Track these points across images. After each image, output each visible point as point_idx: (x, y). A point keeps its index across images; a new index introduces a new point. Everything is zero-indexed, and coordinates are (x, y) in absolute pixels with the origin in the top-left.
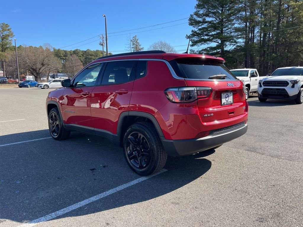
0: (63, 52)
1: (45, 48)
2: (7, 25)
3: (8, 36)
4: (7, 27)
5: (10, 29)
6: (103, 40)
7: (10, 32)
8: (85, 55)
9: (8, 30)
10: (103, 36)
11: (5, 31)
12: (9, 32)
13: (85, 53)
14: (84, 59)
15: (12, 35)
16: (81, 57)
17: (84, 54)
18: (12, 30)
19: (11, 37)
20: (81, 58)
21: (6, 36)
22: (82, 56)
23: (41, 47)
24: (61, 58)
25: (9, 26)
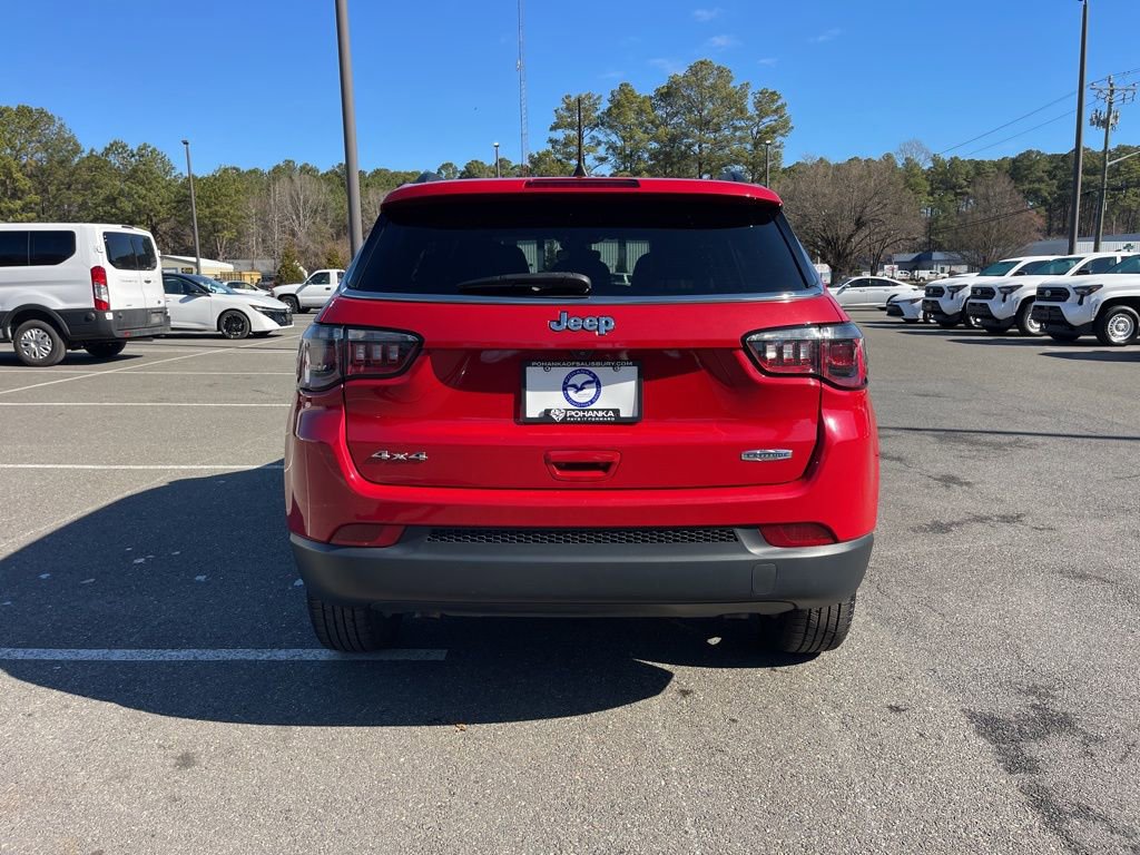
0: (970, 167)
1: (903, 161)
2: (774, 93)
3: (774, 132)
4: (773, 101)
5: (783, 106)
6: (1111, 103)
7: (781, 117)
8: (1060, 173)
9: (776, 111)
10: (1111, 85)
11: (767, 115)
12: (776, 117)
13: (1062, 164)
14: (1055, 189)
15: (783, 127)
16: (1040, 180)
17: (1055, 168)
18: (787, 111)
19: (782, 135)
20: (1043, 186)
21: (767, 132)
22: (1046, 178)
23: (889, 156)
24: (956, 194)
25: (779, 98)
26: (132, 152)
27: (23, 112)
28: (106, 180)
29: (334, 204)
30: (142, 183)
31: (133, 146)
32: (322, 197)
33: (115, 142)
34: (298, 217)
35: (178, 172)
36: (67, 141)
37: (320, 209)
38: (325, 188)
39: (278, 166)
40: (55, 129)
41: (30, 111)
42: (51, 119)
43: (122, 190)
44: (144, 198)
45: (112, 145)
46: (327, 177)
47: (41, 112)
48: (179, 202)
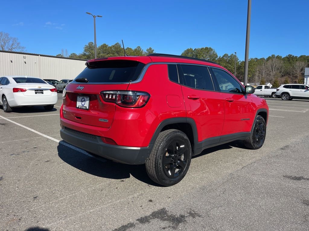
26: (229, 56)
27: (206, 48)
28: (222, 63)
29: (284, 66)
30: (230, 64)
31: (229, 55)
32: (281, 65)
33: (225, 54)
34: (272, 71)
35: (239, 60)
36: (215, 55)
37: (280, 68)
38: (282, 62)
39: (270, 57)
40: (212, 52)
41: (208, 48)
42: (212, 50)
43: (225, 66)
44: (230, 68)
45: (224, 55)
46: (284, 59)
47: (210, 48)
48: (238, 68)
